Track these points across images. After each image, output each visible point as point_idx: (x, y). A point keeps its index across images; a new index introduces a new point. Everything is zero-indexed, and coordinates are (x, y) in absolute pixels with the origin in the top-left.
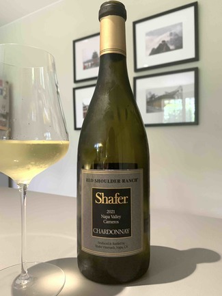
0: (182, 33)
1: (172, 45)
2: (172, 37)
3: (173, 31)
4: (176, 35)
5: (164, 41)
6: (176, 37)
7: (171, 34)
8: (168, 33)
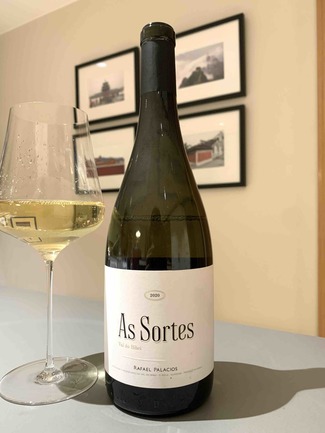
0: (223, 58)
1: (209, 73)
2: (210, 63)
3: (211, 55)
4: (215, 59)
5: (198, 69)
6: (215, 62)
7: (208, 59)
8: (204, 57)
